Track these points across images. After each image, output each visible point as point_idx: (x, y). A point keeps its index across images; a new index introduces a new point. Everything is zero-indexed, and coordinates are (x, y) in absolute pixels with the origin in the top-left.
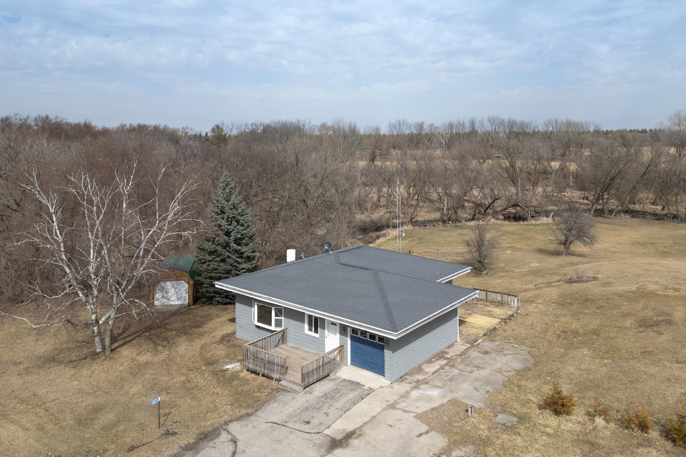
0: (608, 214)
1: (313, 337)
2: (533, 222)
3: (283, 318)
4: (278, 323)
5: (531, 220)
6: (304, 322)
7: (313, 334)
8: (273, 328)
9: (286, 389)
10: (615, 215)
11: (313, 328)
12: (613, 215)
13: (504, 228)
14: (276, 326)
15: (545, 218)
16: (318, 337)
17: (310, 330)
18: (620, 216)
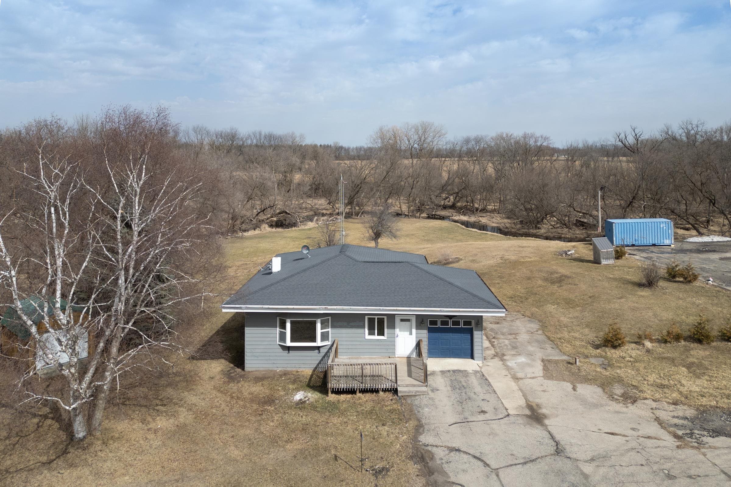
0: (355, 215)
1: (378, 340)
2: (303, 227)
3: (330, 330)
4: (325, 337)
5: (300, 226)
6: (364, 327)
7: (376, 337)
8: (319, 343)
9: (411, 394)
10: (360, 216)
11: (376, 331)
12: (359, 216)
13: (286, 235)
14: (323, 340)
15: (310, 223)
16: (386, 339)
17: (371, 333)
18: (364, 216)
